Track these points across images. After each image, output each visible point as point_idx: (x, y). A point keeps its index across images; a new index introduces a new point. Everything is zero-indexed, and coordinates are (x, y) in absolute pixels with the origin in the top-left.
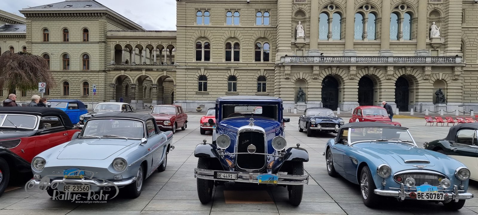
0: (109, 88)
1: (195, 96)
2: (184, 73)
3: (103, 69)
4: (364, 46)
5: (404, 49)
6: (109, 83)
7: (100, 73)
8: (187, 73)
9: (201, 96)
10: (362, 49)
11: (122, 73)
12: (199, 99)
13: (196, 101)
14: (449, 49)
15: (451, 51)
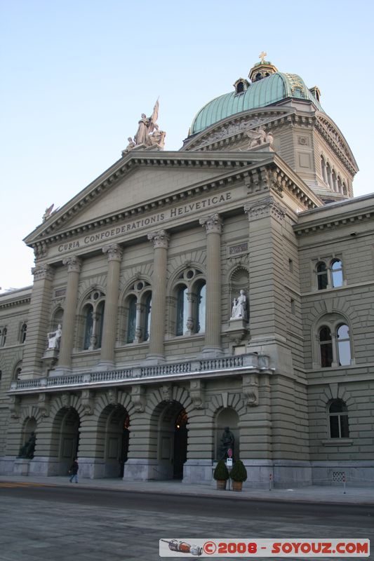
4: (129, 353)
5: (187, 350)
10: (127, 358)
14: (253, 339)
15: (255, 344)
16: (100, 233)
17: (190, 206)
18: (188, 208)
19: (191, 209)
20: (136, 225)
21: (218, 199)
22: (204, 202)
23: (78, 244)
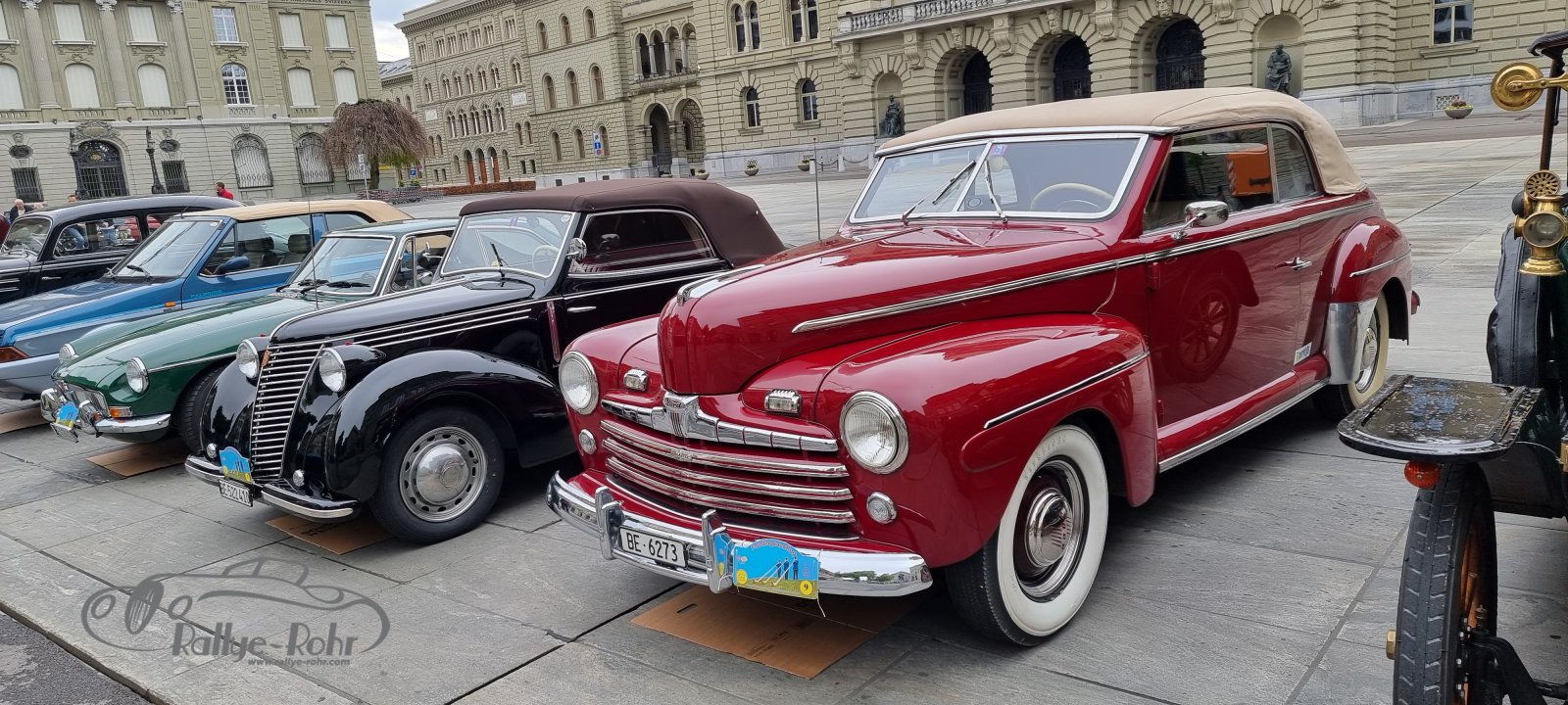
0: (637, 135)
1: (739, 139)
2: (714, 88)
3: (620, 96)
6: (636, 124)
7: (617, 105)
8: (720, 87)
9: (749, 139)
11: (652, 99)
12: (747, 146)
13: (742, 153)
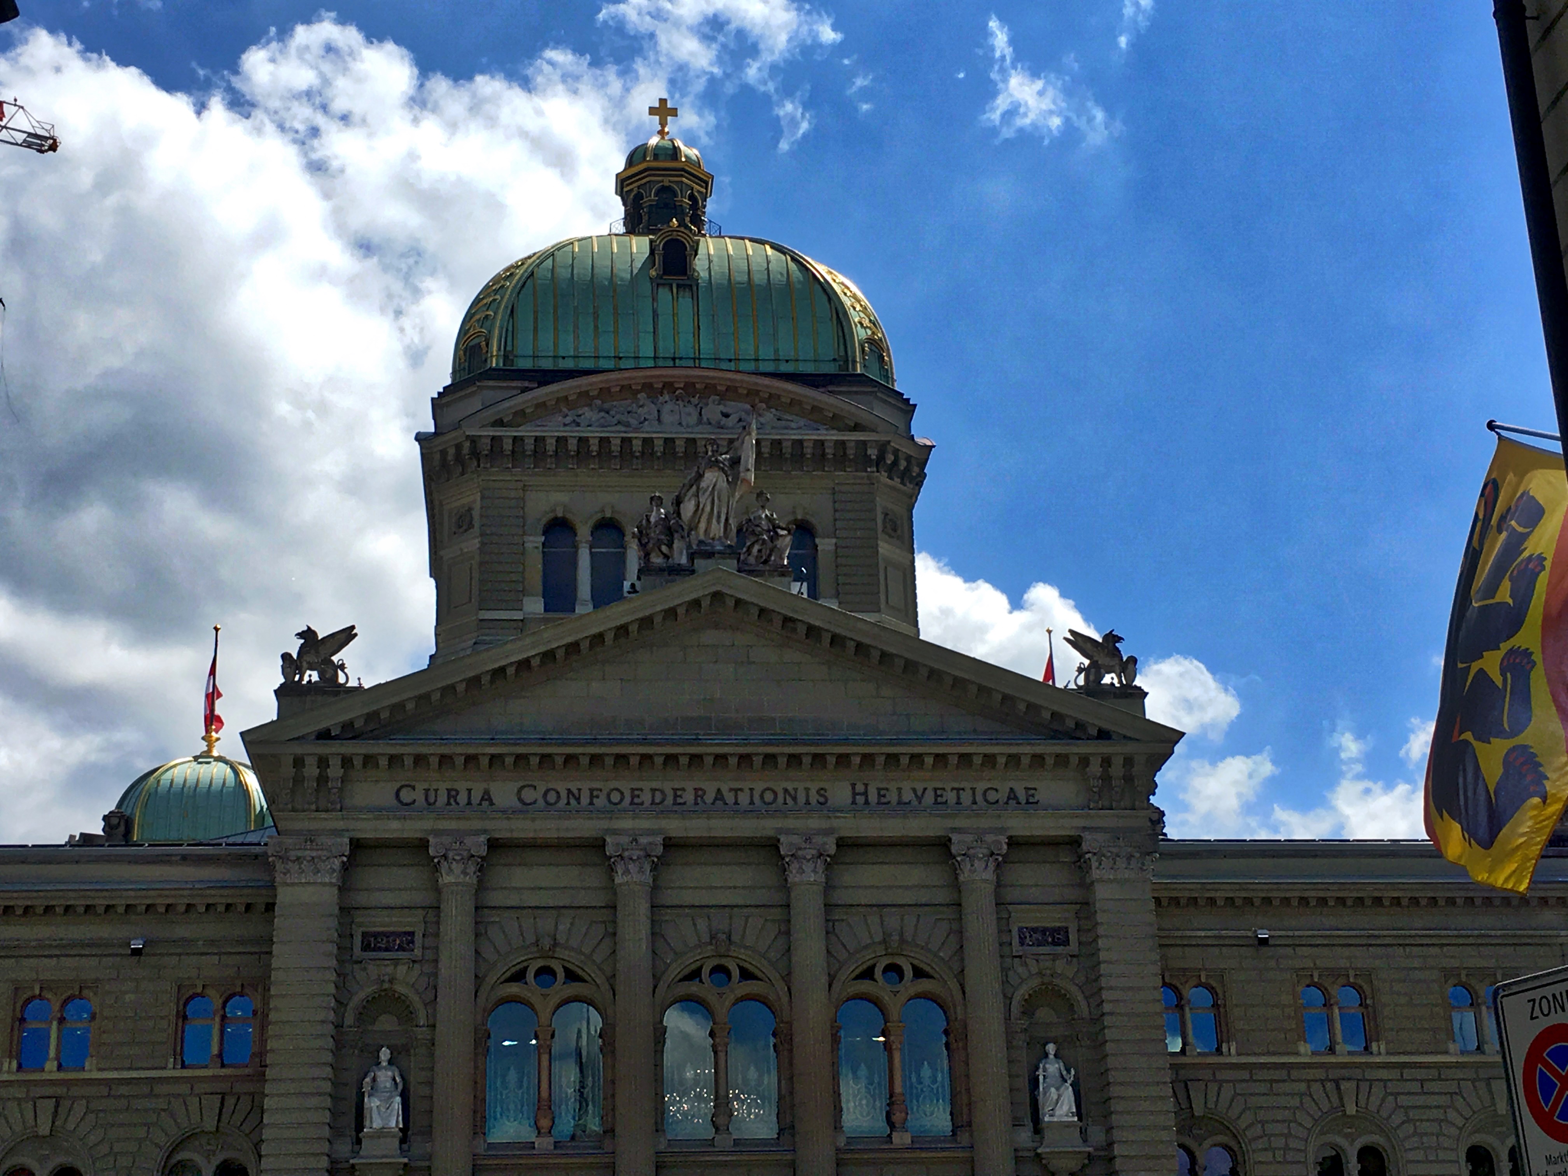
16: (585, 786)
17: (914, 790)
18: (908, 796)
19: (920, 799)
20: (730, 798)
21: (1002, 795)
22: (958, 790)
23: (487, 797)
